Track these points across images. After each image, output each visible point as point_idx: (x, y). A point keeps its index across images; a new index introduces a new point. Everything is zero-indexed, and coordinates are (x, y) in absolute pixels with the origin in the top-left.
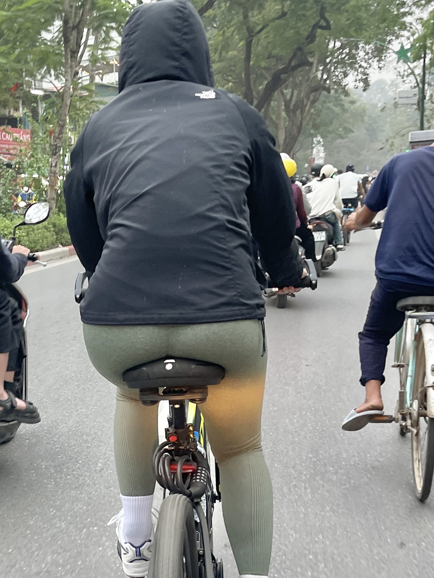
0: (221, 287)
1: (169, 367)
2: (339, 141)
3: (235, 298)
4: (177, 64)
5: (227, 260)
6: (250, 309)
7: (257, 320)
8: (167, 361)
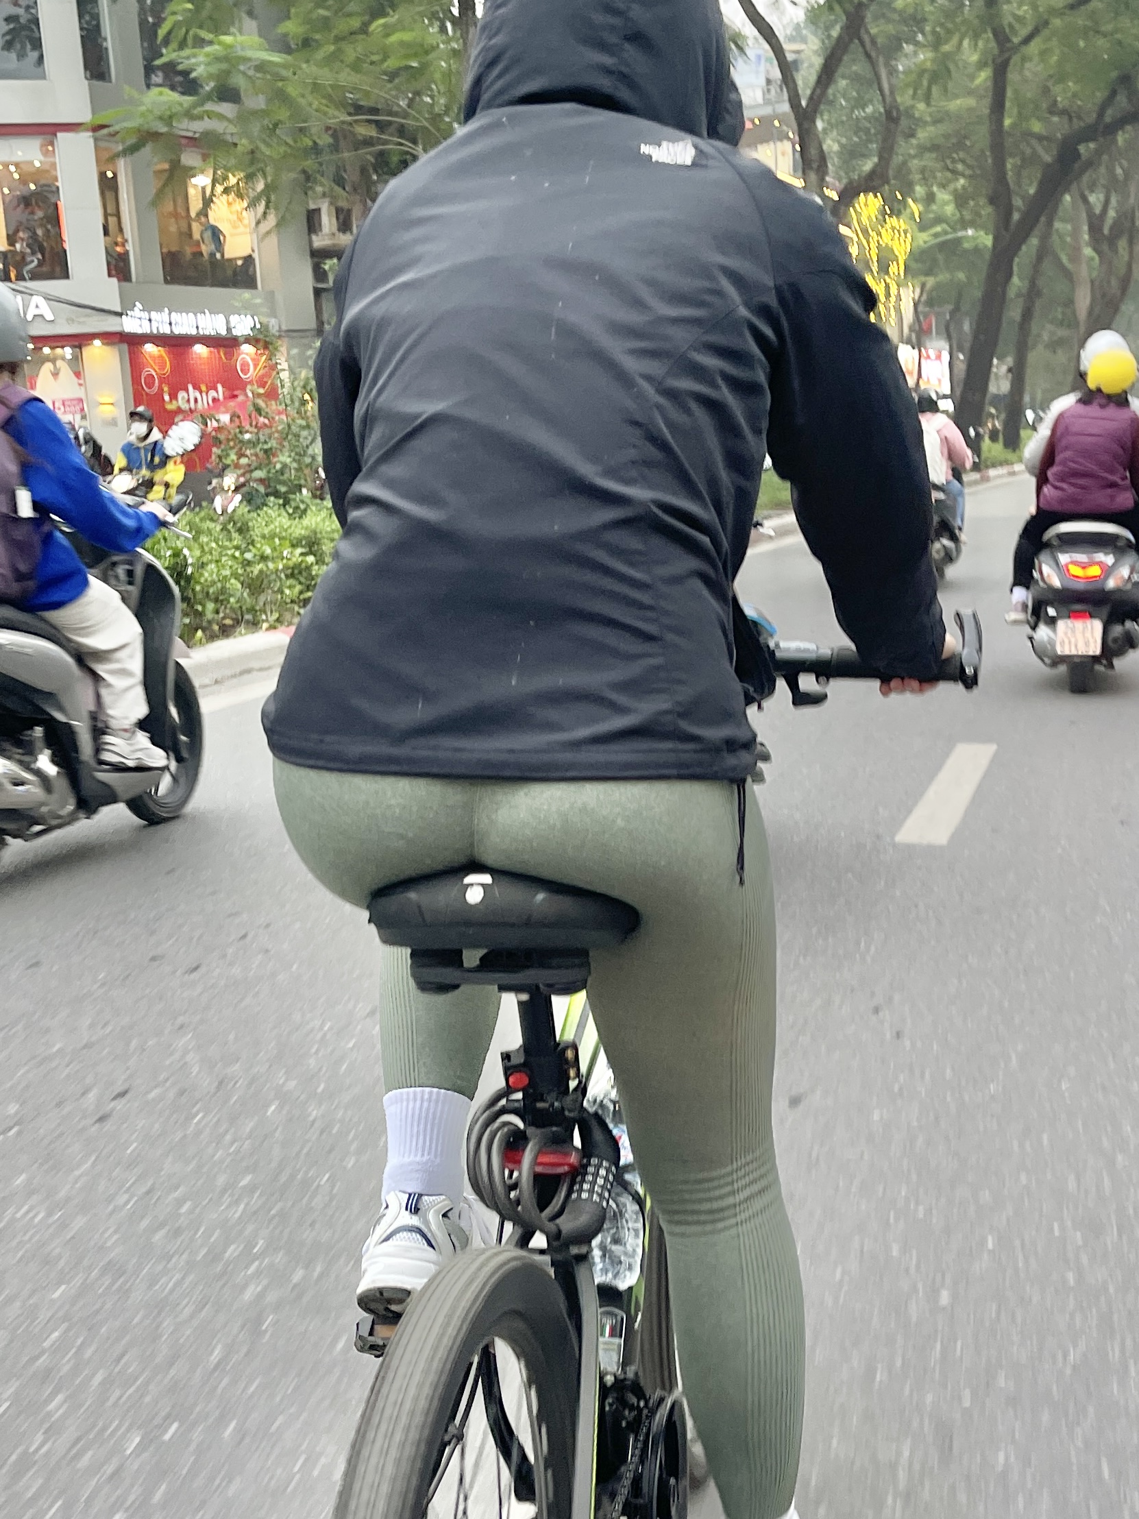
0: (626, 686)
1: (474, 896)
3: (669, 717)
4: (608, 60)
5: (649, 614)
6: (702, 751)
7: (725, 782)
8: (470, 879)
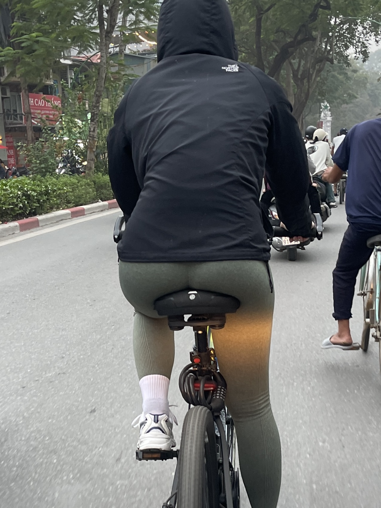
2: (344, 106)
3: (247, 241)
5: (241, 210)
6: (257, 251)
7: (263, 261)
8: (190, 292)
